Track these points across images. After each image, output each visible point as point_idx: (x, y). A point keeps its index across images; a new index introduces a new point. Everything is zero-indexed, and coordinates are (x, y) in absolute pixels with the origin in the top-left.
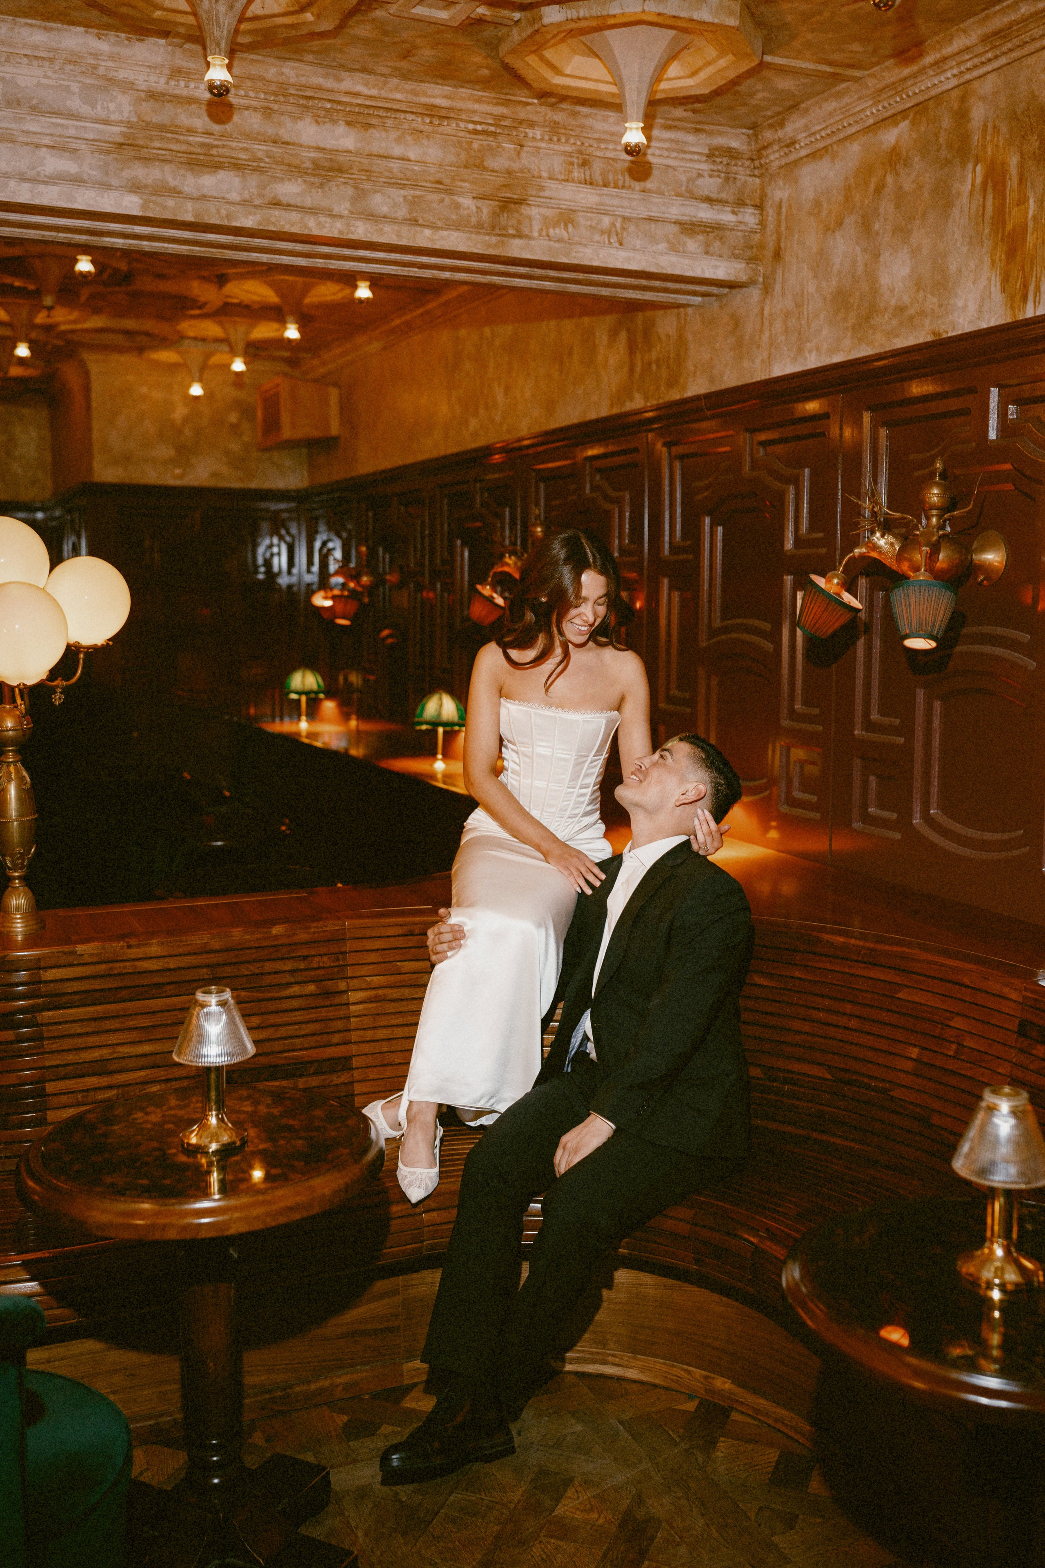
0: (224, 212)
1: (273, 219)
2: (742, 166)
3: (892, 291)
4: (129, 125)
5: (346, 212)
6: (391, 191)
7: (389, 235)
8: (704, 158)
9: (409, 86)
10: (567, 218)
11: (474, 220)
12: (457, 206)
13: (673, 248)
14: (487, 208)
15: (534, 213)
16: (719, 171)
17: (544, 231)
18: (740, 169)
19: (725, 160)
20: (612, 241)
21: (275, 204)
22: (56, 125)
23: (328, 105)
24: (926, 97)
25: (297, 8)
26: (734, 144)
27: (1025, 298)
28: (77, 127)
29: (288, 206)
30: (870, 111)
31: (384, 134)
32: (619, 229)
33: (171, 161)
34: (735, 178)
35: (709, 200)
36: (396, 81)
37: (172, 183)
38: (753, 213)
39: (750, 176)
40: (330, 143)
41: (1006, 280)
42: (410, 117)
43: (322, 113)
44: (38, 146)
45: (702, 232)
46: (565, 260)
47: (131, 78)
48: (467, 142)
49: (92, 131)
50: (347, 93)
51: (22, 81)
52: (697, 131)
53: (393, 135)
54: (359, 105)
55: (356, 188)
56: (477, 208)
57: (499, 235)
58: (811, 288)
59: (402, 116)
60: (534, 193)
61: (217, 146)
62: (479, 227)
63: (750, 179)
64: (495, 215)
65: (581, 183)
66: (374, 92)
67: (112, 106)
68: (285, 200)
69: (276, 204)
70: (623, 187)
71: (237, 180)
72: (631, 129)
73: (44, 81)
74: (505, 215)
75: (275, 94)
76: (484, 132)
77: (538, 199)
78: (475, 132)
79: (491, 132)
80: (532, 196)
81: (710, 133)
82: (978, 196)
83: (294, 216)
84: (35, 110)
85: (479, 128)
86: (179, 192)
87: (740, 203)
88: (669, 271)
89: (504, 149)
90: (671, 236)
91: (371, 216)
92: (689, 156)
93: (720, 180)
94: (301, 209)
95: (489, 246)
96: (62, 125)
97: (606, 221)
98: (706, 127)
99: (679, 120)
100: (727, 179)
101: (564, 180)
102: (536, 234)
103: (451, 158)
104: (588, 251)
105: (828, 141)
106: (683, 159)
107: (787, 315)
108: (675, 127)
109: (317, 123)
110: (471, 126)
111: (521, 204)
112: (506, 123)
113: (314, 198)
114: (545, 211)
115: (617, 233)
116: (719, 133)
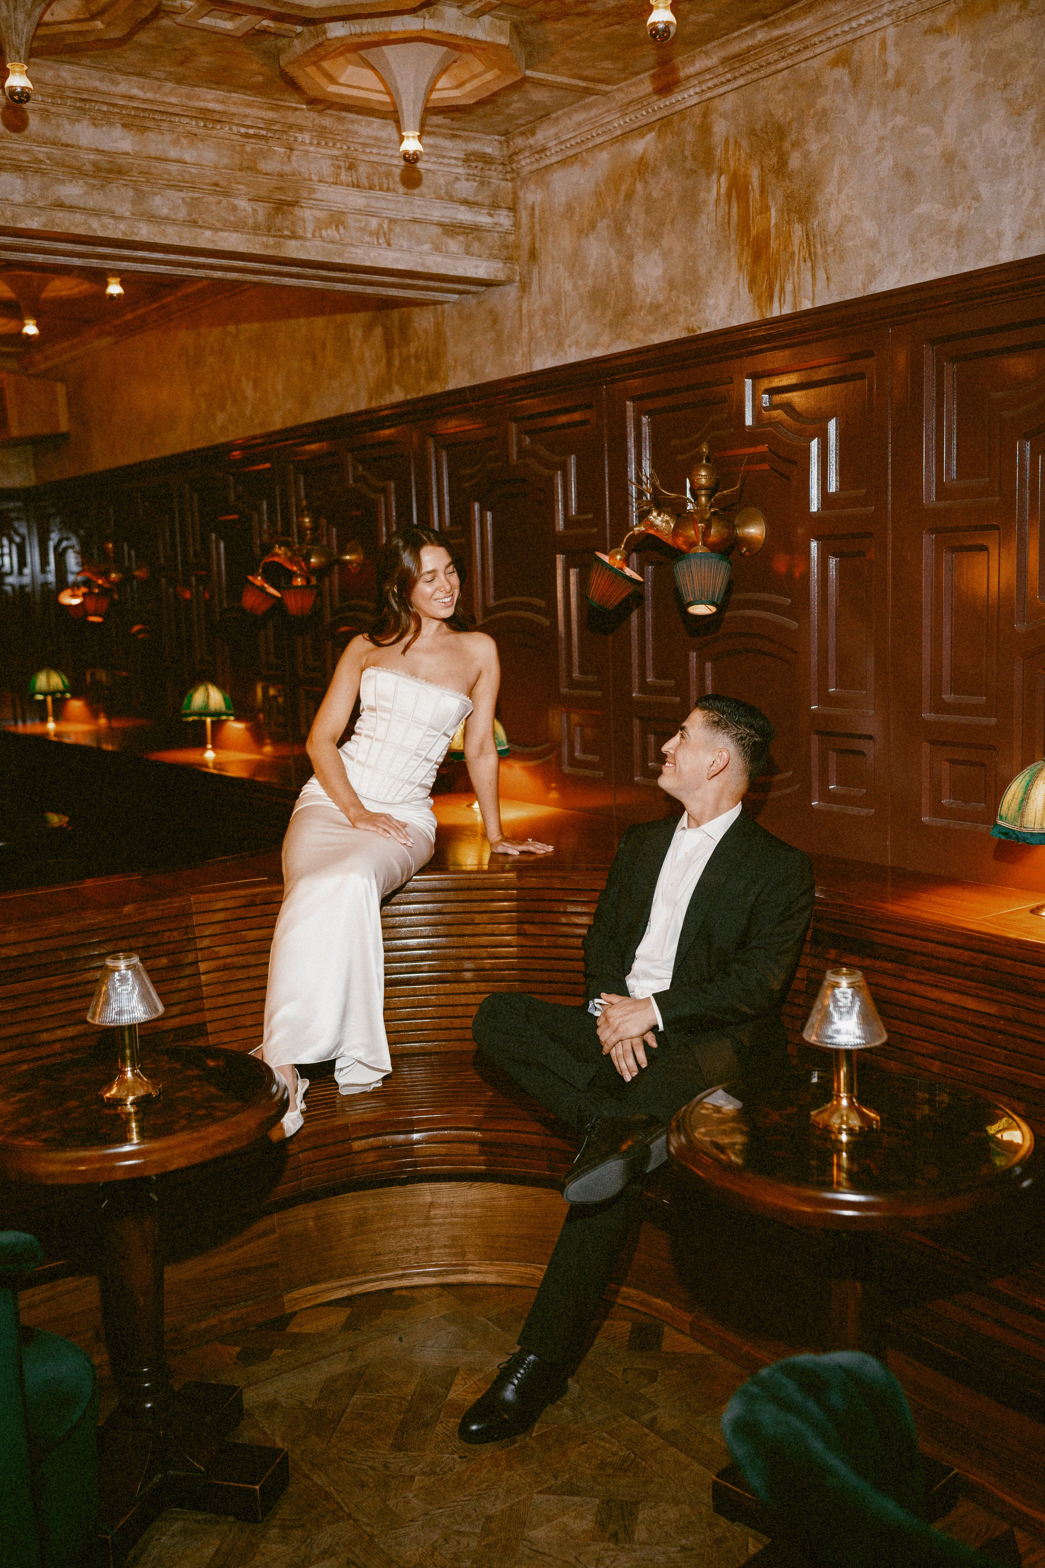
0: (8, 213)
1: (57, 221)
2: (495, 170)
3: (647, 290)
5: (128, 214)
6: (170, 192)
7: (171, 236)
8: (460, 163)
9: (184, 90)
10: (337, 219)
11: (250, 221)
12: (235, 208)
13: (437, 249)
14: (262, 210)
15: (307, 214)
16: (474, 175)
17: (317, 232)
18: (494, 173)
19: (480, 165)
20: (381, 241)
21: (58, 206)
23: (105, 108)
24: (670, 111)
25: (87, 16)
26: (489, 150)
27: (771, 297)
29: (72, 208)
30: (618, 123)
31: (160, 138)
32: (386, 230)
34: (489, 182)
35: (465, 202)
36: (170, 85)
38: (509, 216)
39: (503, 180)
40: (107, 145)
41: (752, 281)
42: (187, 120)
43: (100, 116)
45: (464, 233)
46: (338, 260)
48: (240, 146)
50: (124, 96)
52: (455, 136)
53: (168, 138)
54: (134, 108)
55: (135, 189)
56: (254, 210)
57: (274, 236)
58: (568, 286)
59: (177, 119)
60: (306, 195)
62: (256, 229)
63: (503, 183)
64: (270, 216)
65: (348, 186)
66: (149, 95)
68: (67, 202)
69: (59, 205)
70: (388, 190)
71: (19, 181)
72: (408, 137)
74: (280, 216)
75: (53, 96)
76: (255, 136)
77: (311, 202)
78: (247, 136)
79: (263, 136)
80: (305, 198)
81: (467, 140)
82: (723, 204)
83: (79, 218)
85: (251, 131)
87: (495, 206)
88: (434, 271)
89: (275, 152)
90: (434, 237)
91: (152, 218)
92: (446, 161)
93: (475, 184)
94: (83, 210)
95: (267, 246)
97: (374, 222)
98: (463, 134)
99: (438, 126)
100: (482, 183)
101: (333, 183)
102: (309, 235)
103: (225, 161)
104: (360, 251)
105: (578, 150)
106: (441, 164)
107: (546, 311)
108: (434, 133)
109: (95, 125)
110: (243, 130)
111: (294, 206)
112: (277, 127)
113: (96, 200)
114: (318, 213)
115: (385, 234)
116: (474, 139)
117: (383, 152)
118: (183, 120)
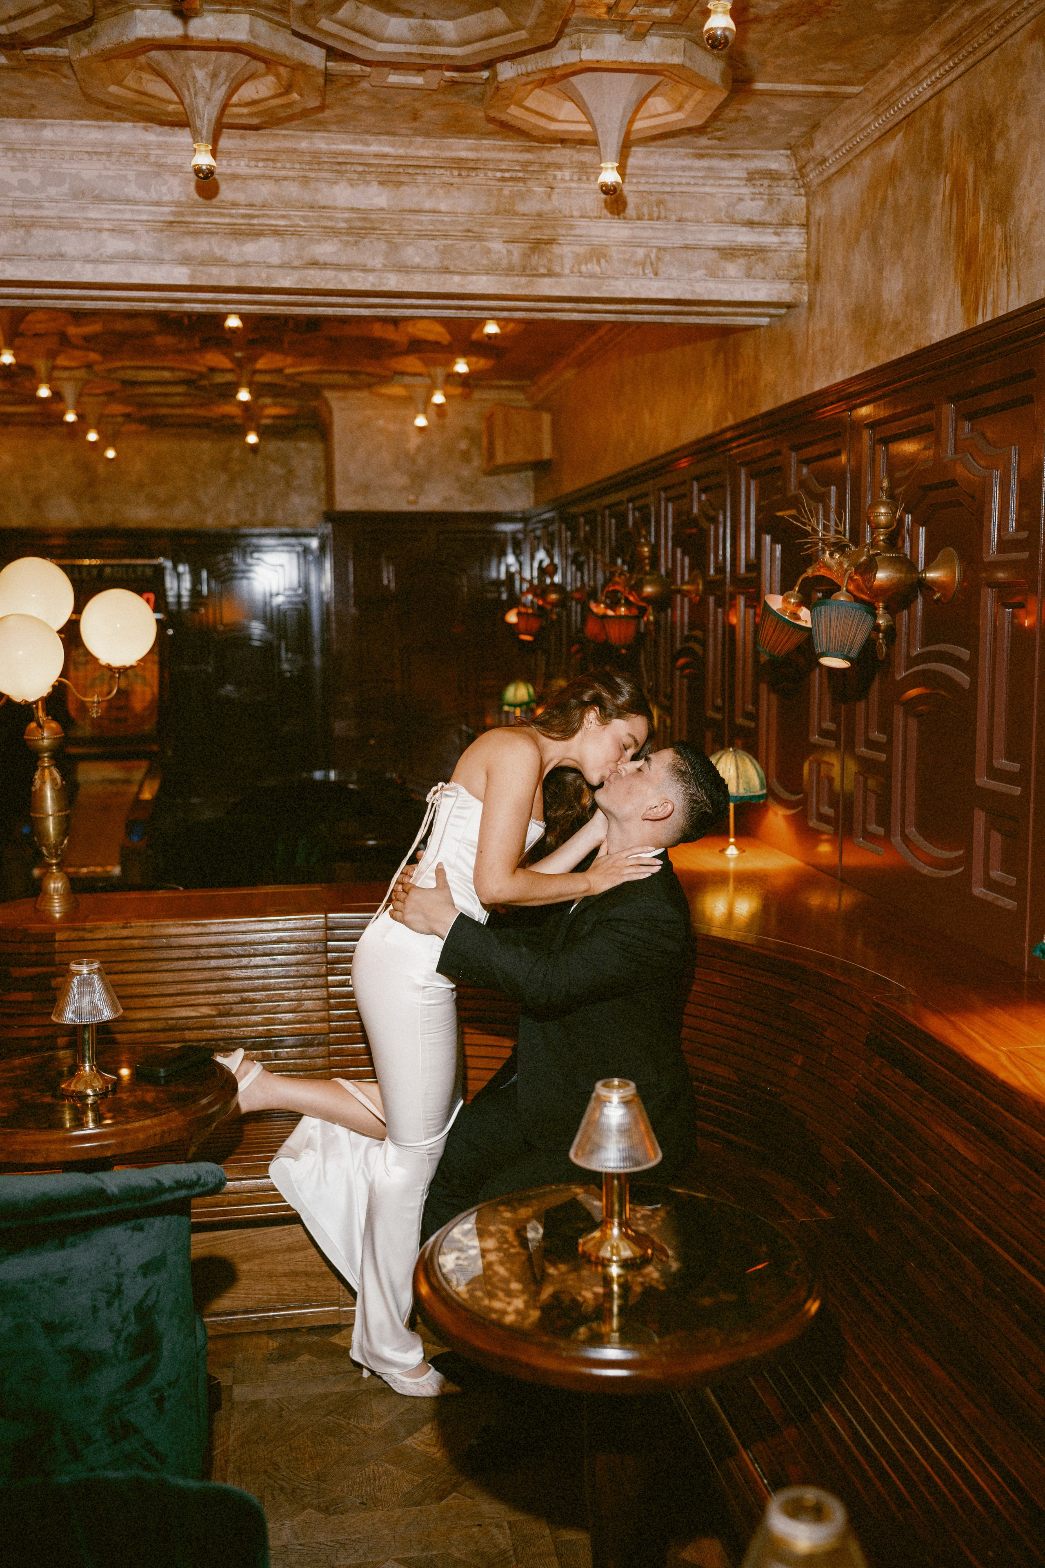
0: (264, 275)
1: (309, 278)
2: (785, 186)
3: (890, 307)
4: (179, 204)
5: (380, 266)
6: (423, 242)
7: (419, 283)
8: (743, 183)
9: (435, 142)
10: (599, 253)
11: (505, 262)
12: (488, 251)
13: (713, 274)
14: (517, 250)
15: (566, 251)
16: (760, 193)
17: (576, 267)
18: (784, 189)
19: (766, 182)
20: (648, 272)
22: (114, 210)
23: (360, 168)
24: (913, 108)
25: (283, 90)
26: (774, 166)
27: (977, 309)
28: (132, 211)
29: (324, 266)
30: (877, 126)
31: (416, 190)
32: (654, 259)
33: (217, 233)
34: (779, 199)
35: (750, 224)
36: (420, 139)
37: (218, 252)
38: (800, 234)
39: (796, 195)
40: (363, 203)
41: (964, 291)
42: (442, 171)
43: (355, 176)
44: (100, 230)
45: (745, 255)
46: (596, 294)
47: (179, 162)
48: (497, 190)
49: (145, 213)
50: (376, 156)
51: (85, 175)
52: (731, 156)
53: (424, 190)
54: (389, 165)
55: (390, 242)
56: (508, 251)
57: (529, 275)
58: (839, 304)
59: (432, 171)
60: (564, 232)
61: (257, 216)
62: (509, 271)
63: (797, 199)
64: (526, 256)
66: (401, 152)
67: (164, 189)
68: (321, 259)
69: (314, 264)
70: (658, 218)
71: (278, 244)
72: (606, 169)
73: (105, 173)
74: (536, 256)
75: (309, 163)
76: (512, 179)
77: (568, 238)
78: (503, 179)
79: (521, 178)
80: (563, 235)
81: (745, 158)
82: (947, 207)
83: (329, 274)
84: (98, 200)
85: (507, 175)
86: (225, 261)
87: (786, 223)
88: (706, 297)
89: (534, 192)
90: (709, 263)
91: (404, 269)
92: (726, 182)
93: (762, 203)
94: (337, 267)
95: (518, 287)
96: (120, 210)
97: (641, 253)
98: (740, 152)
99: (707, 147)
100: (770, 201)
101: (596, 218)
102: (567, 271)
103: (482, 206)
104: (620, 284)
105: (849, 158)
106: (720, 185)
108: (706, 155)
109: (352, 185)
111: (551, 243)
112: (535, 168)
113: (349, 256)
114: (576, 249)
115: (652, 264)
116: (755, 156)
117: (651, 181)
118: (437, 171)
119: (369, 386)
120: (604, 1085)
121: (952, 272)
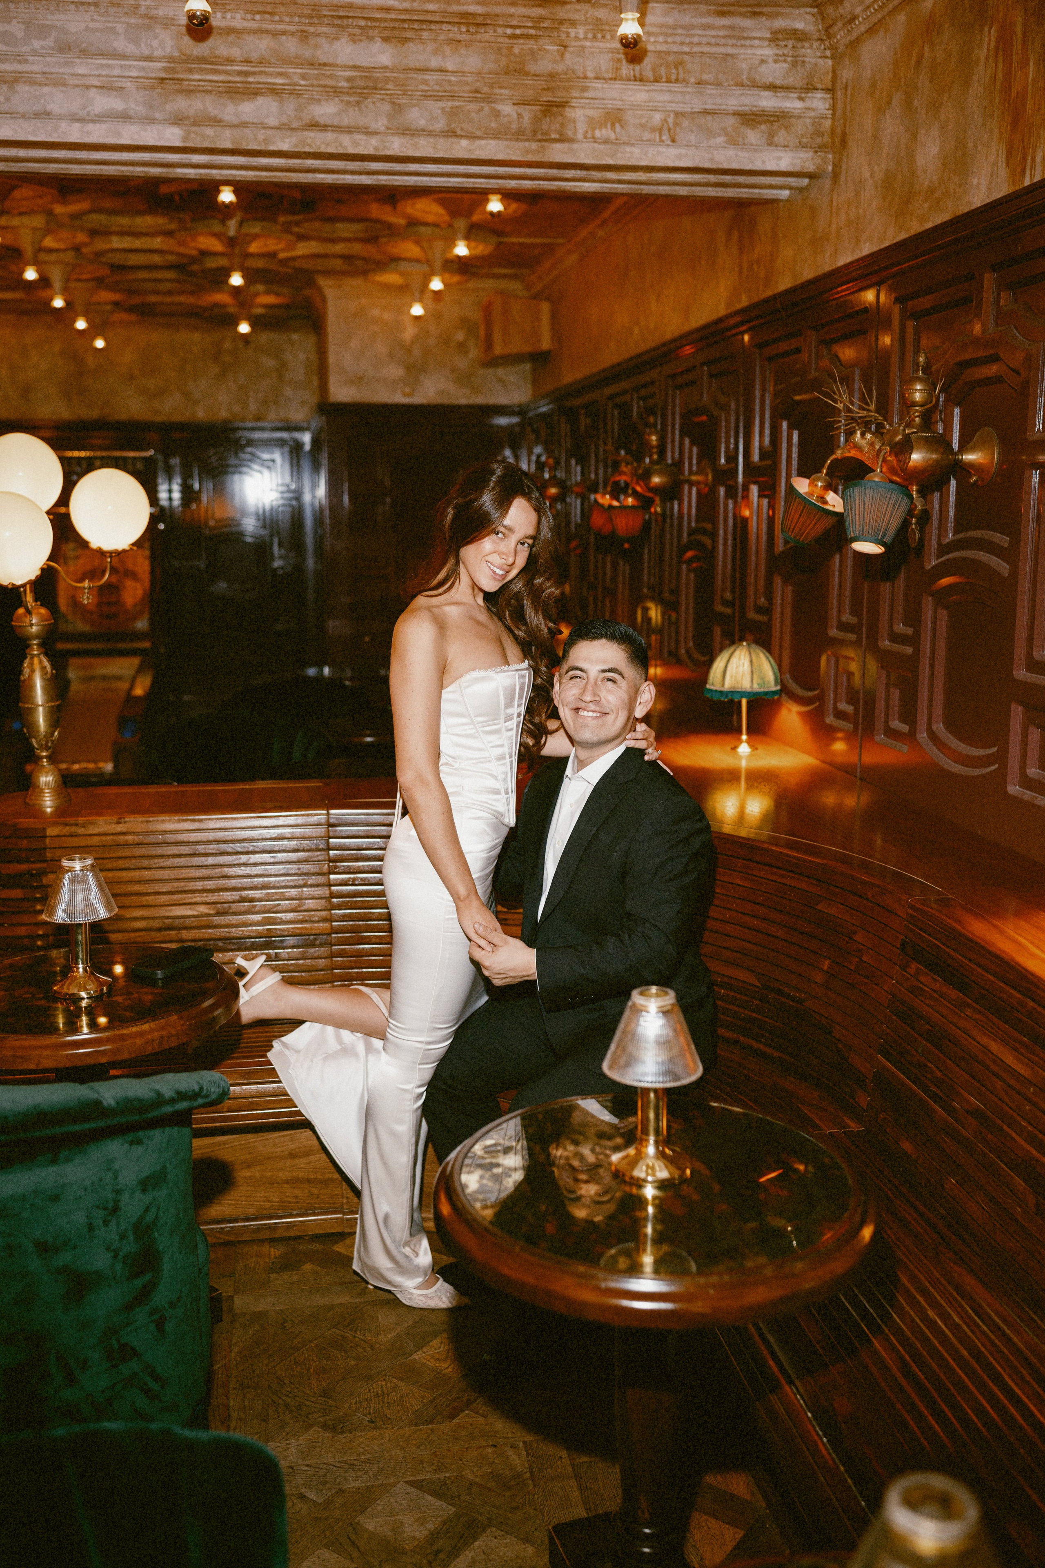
0: (261, 137)
1: (309, 141)
2: (811, 46)
3: (925, 172)
4: (171, 59)
5: (383, 129)
6: (428, 103)
7: (424, 147)
8: (765, 43)
10: (613, 117)
11: (514, 126)
12: (497, 114)
13: (733, 141)
14: (528, 113)
15: (578, 115)
16: (784, 55)
17: (590, 132)
18: (809, 51)
19: (790, 44)
20: (664, 138)
21: (312, 126)
22: (102, 66)
23: (363, 23)
26: (799, 25)
28: (122, 66)
29: (323, 127)
31: (421, 47)
32: (671, 126)
33: (210, 92)
34: (803, 62)
35: (773, 87)
37: (213, 111)
38: (825, 99)
39: (821, 57)
40: (364, 61)
41: (1008, 153)
42: (449, 27)
43: (358, 31)
44: (88, 87)
45: (765, 122)
46: (611, 162)
47: (171, 14)
48: (507, 48)
49: (135, 69)
51: (73, 27)
52: (755, 14)
53: (430, 46)
54: (393, 20)
55: (394, 103)
56: (519, 115)
57: (539, 141)
59: (438, 26)
60: (577, 95)
61: (253, 74)
62: (519, 135)
63: (821, 61)
64: (536, 120)
65: (629, 80)
67: (155, 43)
68: (322, 121)
69: (314, 125)
70: (677, 81)
71: (275, 104)
72: (627, 20)
73: (92, 25)
74: (548, 119)
75: (309, 17)
76: (522, 36)
77: (582, 101)
78: (514, 37)
79: (532, 35)
80: (576, 98)
81: (770, 16)
82: (991, 61)
83: (330, 136)
84: (85, 53)
85: (518, 32)
86: (220, 121)
87: (809, 88)
88: (726, 166)
89: (547, 51)
90: (730, 129)
91: (408, 132)
92: (747, 42)
93: (786, 65)
94: (338, 129)
95: (528, 152)
96: (108, 66)
97: (658, 117)
98: (765, 10)
100: (794, 64)
101: (611, 79)
102: (580, 136)
103: (491, 66)
104: (636, 150)
105: (880, 15)
106: (742, 46)
108: (729, 12)
109: (354, 42)
110: (509, 31)
111: (564, 106)
112: (547, 24)
113: (351, 117)
114: (590, 112)
115: (669, 130)
116: (779, 14)
117: (670, 40)
118: (446, 27)
119: (365, 273)
120: (641, 994)
121: (996, 133)
